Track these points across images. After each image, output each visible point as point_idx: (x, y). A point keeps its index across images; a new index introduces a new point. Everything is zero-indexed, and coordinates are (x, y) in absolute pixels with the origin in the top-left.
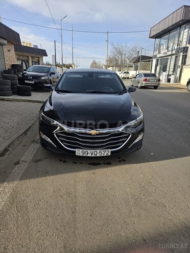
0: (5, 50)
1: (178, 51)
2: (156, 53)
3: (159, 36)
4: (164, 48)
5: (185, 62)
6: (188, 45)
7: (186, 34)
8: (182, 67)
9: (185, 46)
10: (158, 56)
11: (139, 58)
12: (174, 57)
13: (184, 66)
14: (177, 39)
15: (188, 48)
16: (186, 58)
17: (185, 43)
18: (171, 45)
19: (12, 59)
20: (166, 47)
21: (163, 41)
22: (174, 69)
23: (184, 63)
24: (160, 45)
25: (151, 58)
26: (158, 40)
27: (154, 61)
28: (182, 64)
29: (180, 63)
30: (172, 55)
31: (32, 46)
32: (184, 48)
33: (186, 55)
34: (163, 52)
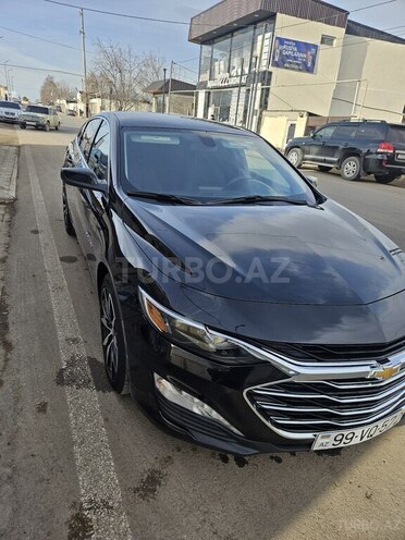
1: (252, 77)
2: (205, 77)
3: (208, 40)
4: (222, 67)
5: (266, 103)
6: (271, 69)
7: (266, 43)
8: (261, 113)
9: (264, 69)
10: (210, 84)
11: (166, 84)
12: (243, 90)
13: (264, 113)
14: (246, 54)
15: (270, 73)
16: (267, 96)
17: (264, 63)
18: (236, 62)
20: (225, 68)
21: (217, 51)
22: (245, 117)
23: (264, 105)
24: (212, 61)
25: (194, 87)
26: (205, 47)
27: (202, 95)
28: (261, 106)
29: (257, 107)
30: (240, 86)
32: (265, 72)
33: (268, 90)
34: (220, 76)
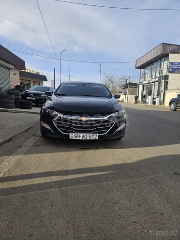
0: (12, 73)
1: (160, 78)
2: (142, 80)
3: (143, 67)
4: (149, 76)
5: (167, 87)
6: (168, 74)
7: (166, 65)
8: (165, 91)
9: (165, 74)
10: (144, 83)
11: (127, 84)
12: (157, 83)
13: (166, 91)
14: (159, 69)
15: (168, 76)
16: (167, 84)
17: (165, 72)
18: (154, 74)
19: (16, 81)
20: (150, 76)
21: (147, 71)
22: (158, 93)
23: (166, 88)
24: (145, 74)
25: (138, 84)
26: (142, 70)
27: (141, 87)
28: (164, 89)
29: (163, 88)
30: (155, 82)
31: (35, 73)
32: (165, 76)
33: (167, 82)
34: (148, 79)
